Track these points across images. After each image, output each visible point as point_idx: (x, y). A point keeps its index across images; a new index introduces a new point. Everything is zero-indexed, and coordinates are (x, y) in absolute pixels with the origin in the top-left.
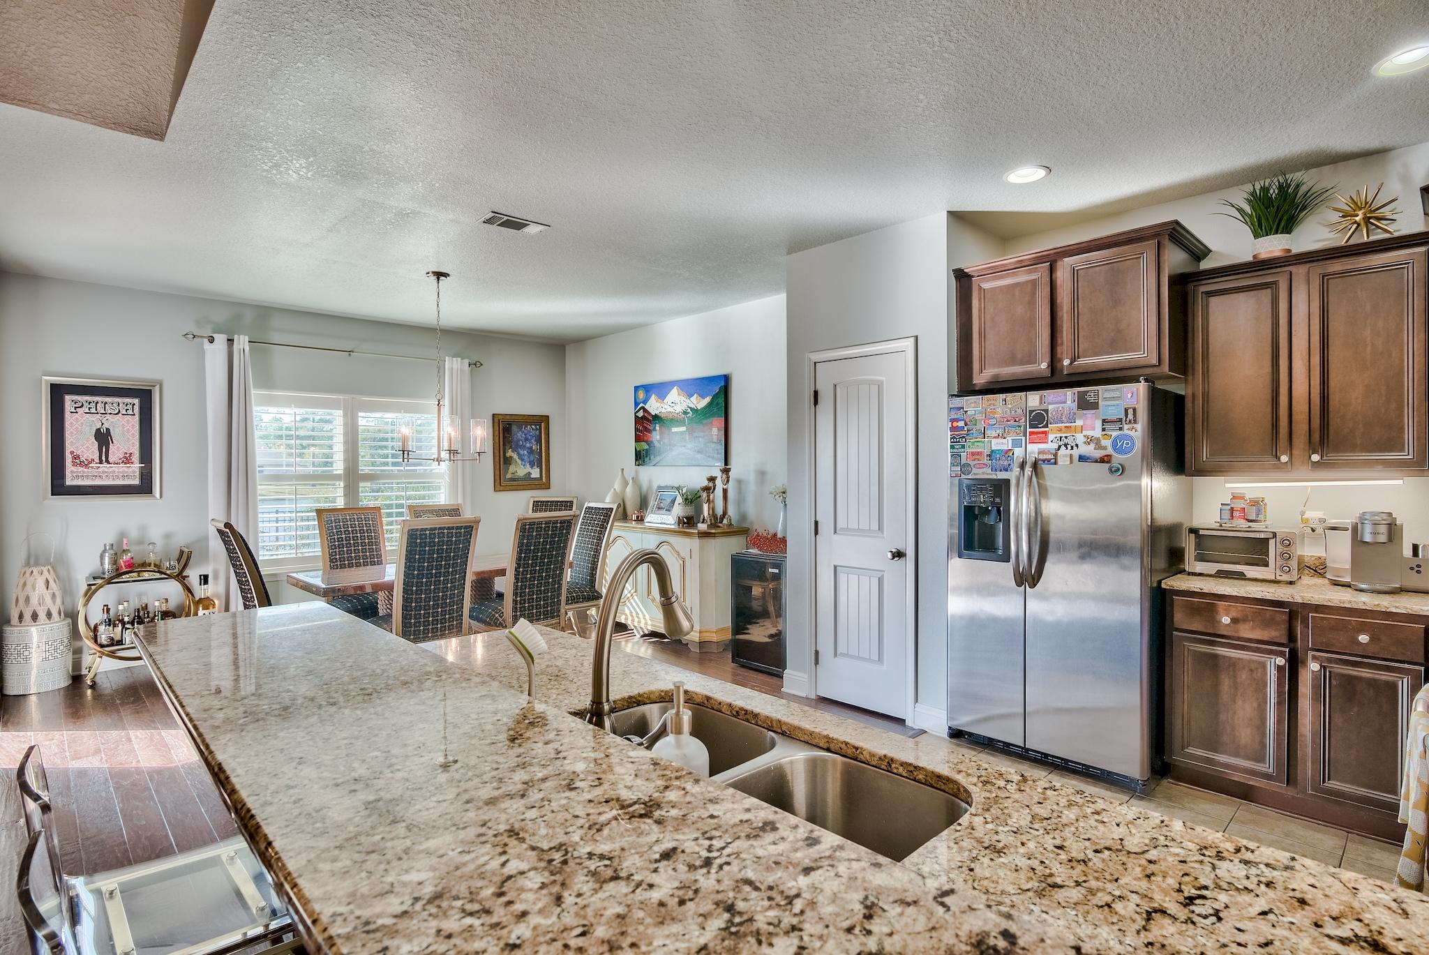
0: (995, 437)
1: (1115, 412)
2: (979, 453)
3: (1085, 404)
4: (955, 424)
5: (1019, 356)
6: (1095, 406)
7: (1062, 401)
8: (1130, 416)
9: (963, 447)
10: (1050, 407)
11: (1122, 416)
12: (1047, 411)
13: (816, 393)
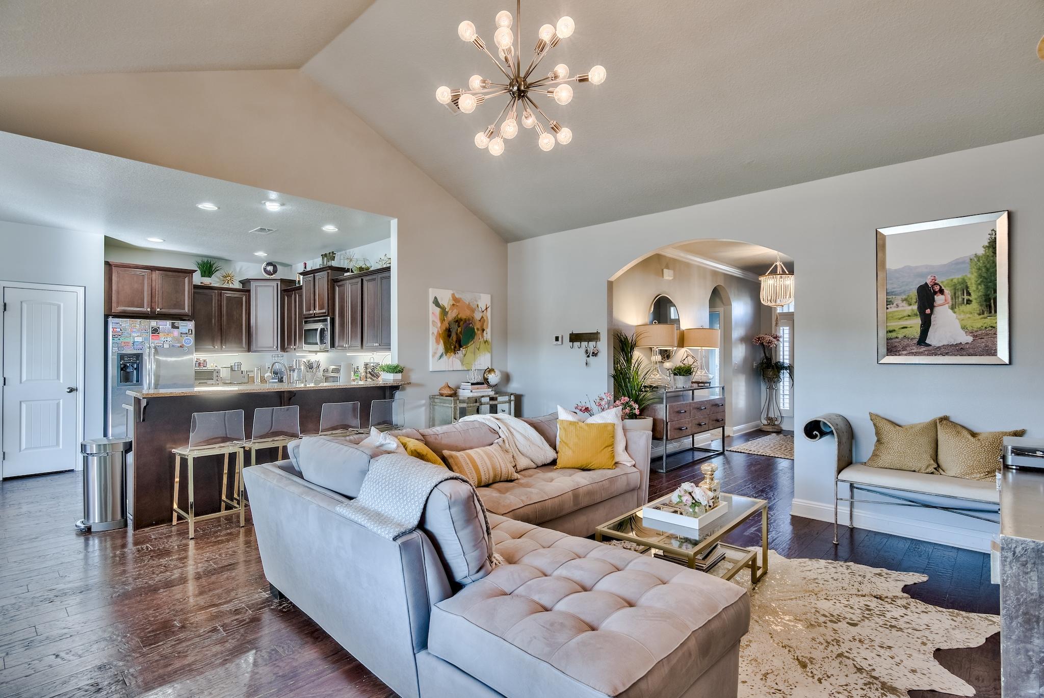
0: (136, 337)
1: (185, 330)
2: (128, 343)
3: (174, 327)
4: (115, 330)
5: (136, 304)
6: (178, 328)
7: (165, 325)
8: (190, 332)
9: (119, 339)
10: (160, 327)
11: (188, 332)
12: (159, 328)
13: (5, 305)
